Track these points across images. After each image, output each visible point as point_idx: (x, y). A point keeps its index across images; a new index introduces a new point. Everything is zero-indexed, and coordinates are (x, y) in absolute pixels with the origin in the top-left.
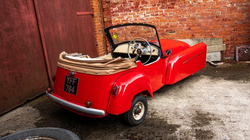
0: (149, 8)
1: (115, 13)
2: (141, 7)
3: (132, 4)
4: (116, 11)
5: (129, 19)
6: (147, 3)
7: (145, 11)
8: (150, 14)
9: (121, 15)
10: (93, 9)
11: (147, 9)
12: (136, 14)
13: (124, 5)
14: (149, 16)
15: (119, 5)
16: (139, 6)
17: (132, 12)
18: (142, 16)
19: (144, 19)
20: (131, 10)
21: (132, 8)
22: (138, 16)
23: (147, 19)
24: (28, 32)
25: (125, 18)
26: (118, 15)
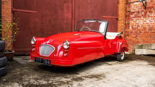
0: (153, 15)
1: (132, 19)
2: (148, 15)
3: (143, 12)
4: (133, 18)
5: (140, 23)
6: (152, 12)
7: (150, 18)
8: (153, 20)
9: (136, 20)
10: (118, 15)
11: (152, 17)
12: (144, 20)
13: (138, 14)
14: (152, 21)
15: (135, 14)
16: (147, 14)
17: (142, 18)
18: (148, 21)
19: (149, 23)
20: (142, 17)
21: (143, 15)
22: (145, 21)
23: (151, 23)
24: (65, 22)
25: (138, 22)
26: (134, 20)
